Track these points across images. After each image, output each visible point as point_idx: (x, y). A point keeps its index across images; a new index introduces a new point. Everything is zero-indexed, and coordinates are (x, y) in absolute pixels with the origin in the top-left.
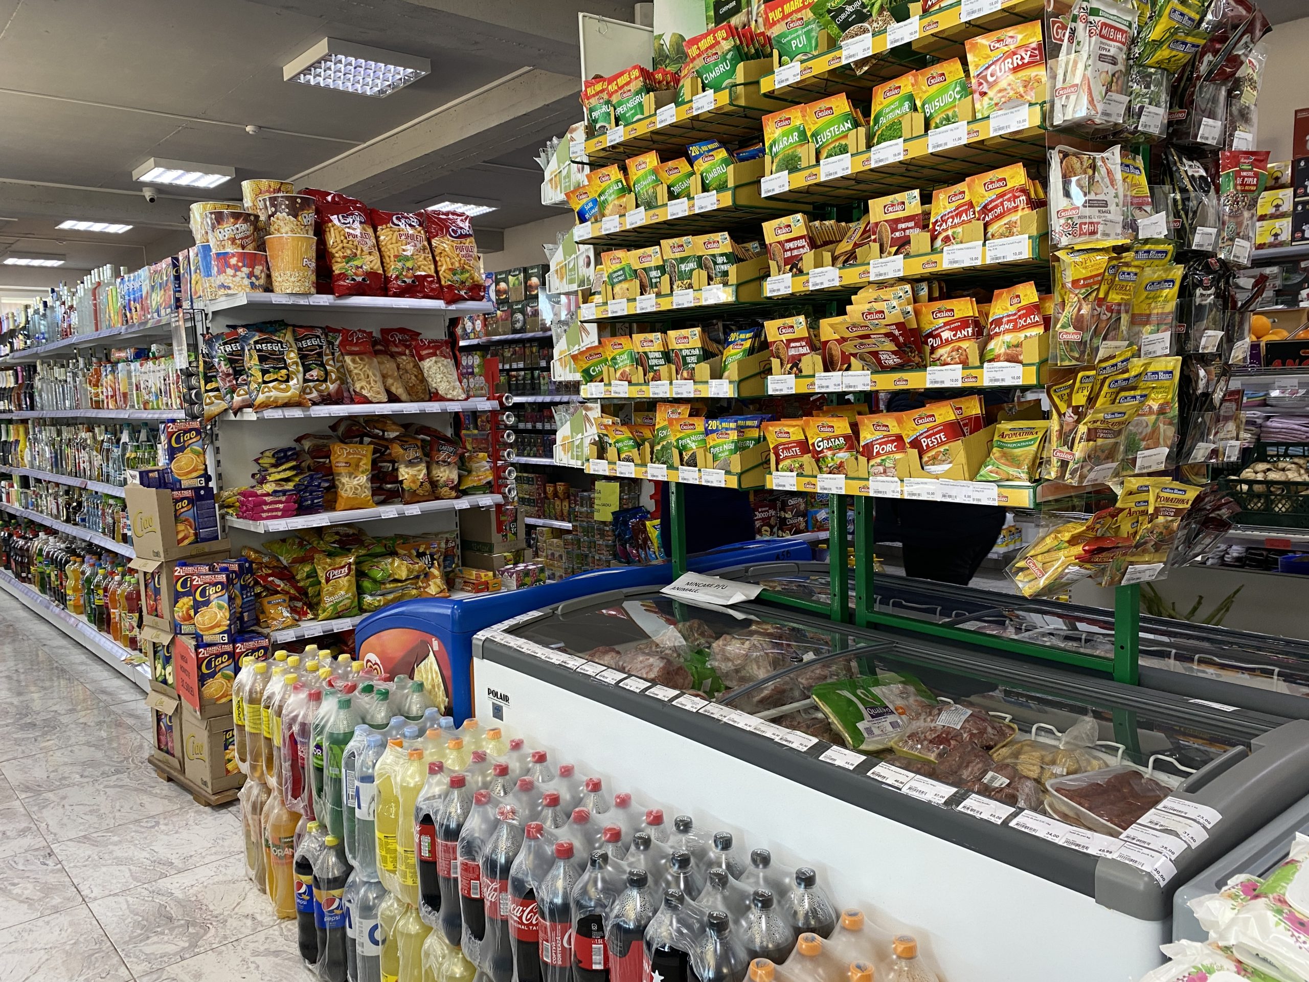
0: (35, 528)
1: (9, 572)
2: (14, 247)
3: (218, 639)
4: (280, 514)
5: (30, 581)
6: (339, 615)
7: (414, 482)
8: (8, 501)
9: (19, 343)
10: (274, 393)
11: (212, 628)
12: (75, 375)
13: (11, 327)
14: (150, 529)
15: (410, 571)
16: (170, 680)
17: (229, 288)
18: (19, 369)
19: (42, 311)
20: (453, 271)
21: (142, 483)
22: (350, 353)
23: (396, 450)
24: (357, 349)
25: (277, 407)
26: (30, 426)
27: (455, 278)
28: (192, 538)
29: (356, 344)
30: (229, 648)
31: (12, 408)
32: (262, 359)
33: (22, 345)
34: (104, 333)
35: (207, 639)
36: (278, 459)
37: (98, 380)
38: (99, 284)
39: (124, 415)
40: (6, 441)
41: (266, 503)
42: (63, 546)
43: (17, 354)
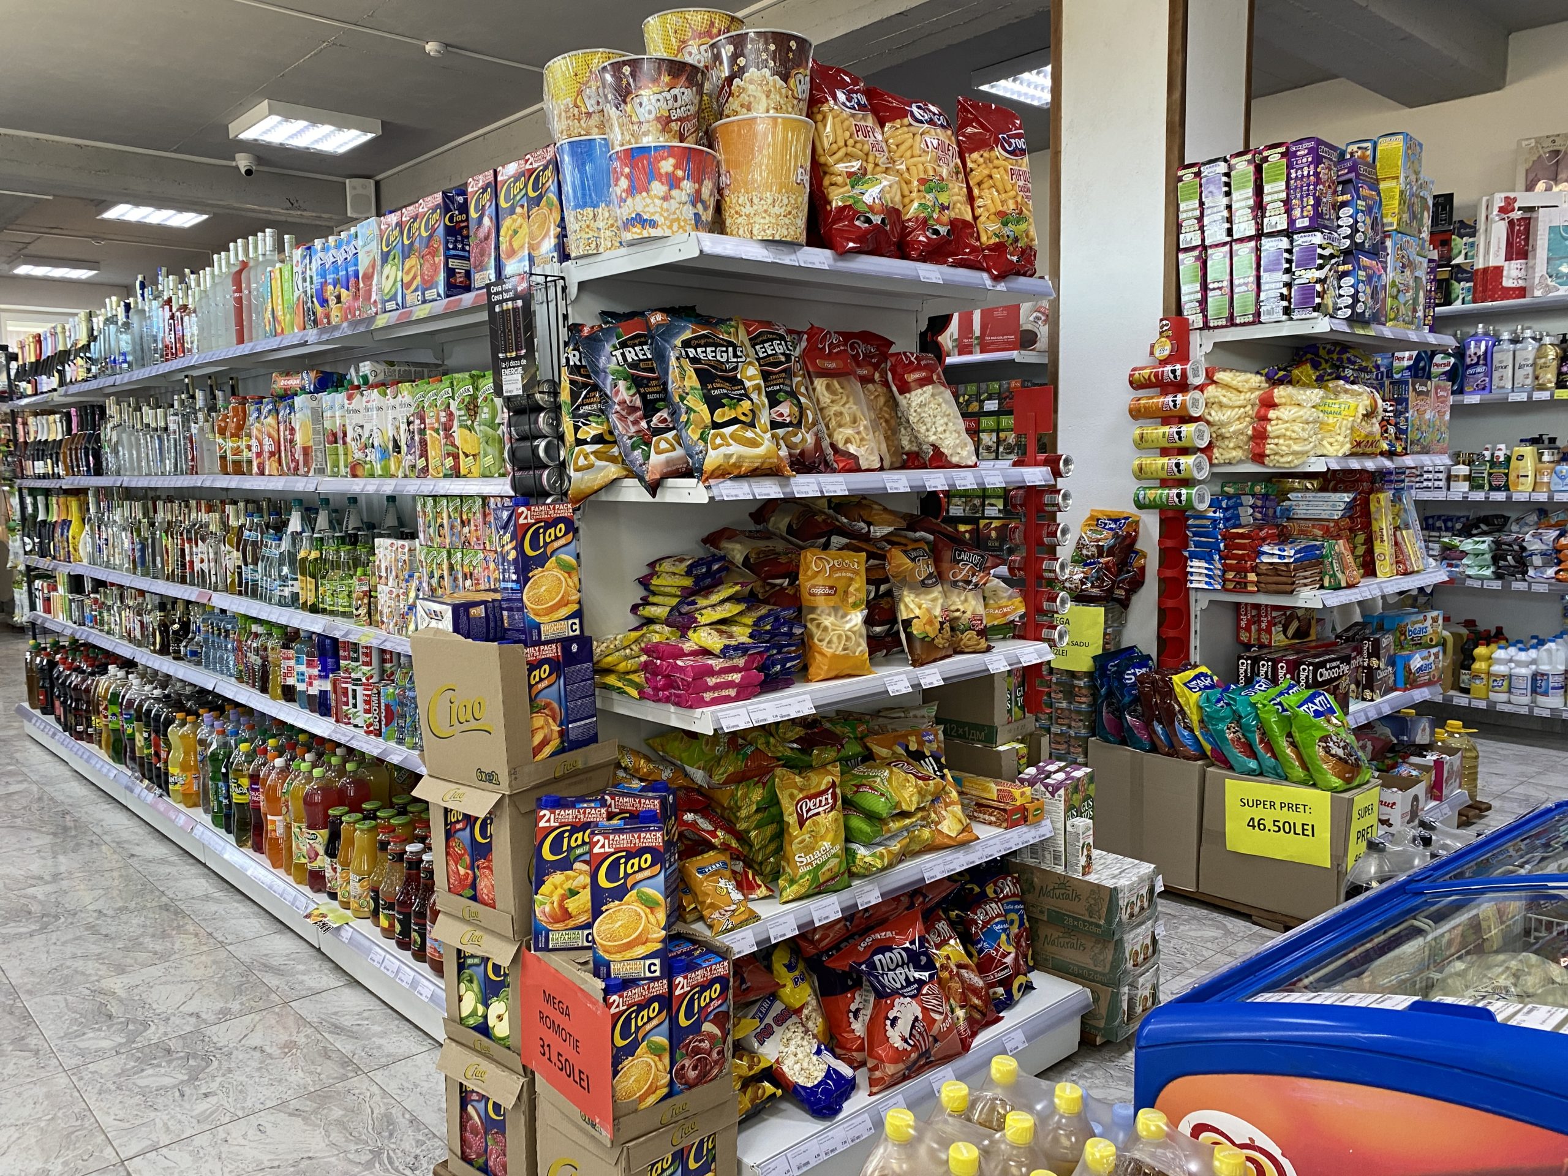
0: (102, 660)
1: (50, 719)
2: (31, 249)
3: (640, 969)
4: (732, 692)
5: (90, 739)
6: (819, 889)
7: (930, 622)
8: (48, 610)
9: (75, 370)
10: (735, 449)
11: (630, 946)
12: (186, 421)
13: (61, 348)
14: (474, 724)
15: (921, 793)
16: (501, 1029)
17: (653, 224)
18: (73, 411)
19: (121, 318)
20: (1003, 217)
21: (456, 629)
22: (824, 373)
23: (899, 561)
24: (832, 365)
25: (739, 477)
26: (91, 499)
27: (1006, 231)
28: (555, 743)
29: (830, 356)
30: (661, 988)
31: (60, 470)
32: (705, 377)
33: (82, 374)
34: (259, 344)
35: (619, 969)
36: (698, 580)
37: (240, 427)
38: (244, 265)
39: (302, 485)
40: (44, 522)
41: (711, 672)
42: (157, 692)
43: (73, 389)
